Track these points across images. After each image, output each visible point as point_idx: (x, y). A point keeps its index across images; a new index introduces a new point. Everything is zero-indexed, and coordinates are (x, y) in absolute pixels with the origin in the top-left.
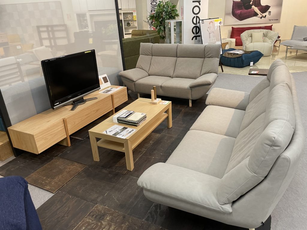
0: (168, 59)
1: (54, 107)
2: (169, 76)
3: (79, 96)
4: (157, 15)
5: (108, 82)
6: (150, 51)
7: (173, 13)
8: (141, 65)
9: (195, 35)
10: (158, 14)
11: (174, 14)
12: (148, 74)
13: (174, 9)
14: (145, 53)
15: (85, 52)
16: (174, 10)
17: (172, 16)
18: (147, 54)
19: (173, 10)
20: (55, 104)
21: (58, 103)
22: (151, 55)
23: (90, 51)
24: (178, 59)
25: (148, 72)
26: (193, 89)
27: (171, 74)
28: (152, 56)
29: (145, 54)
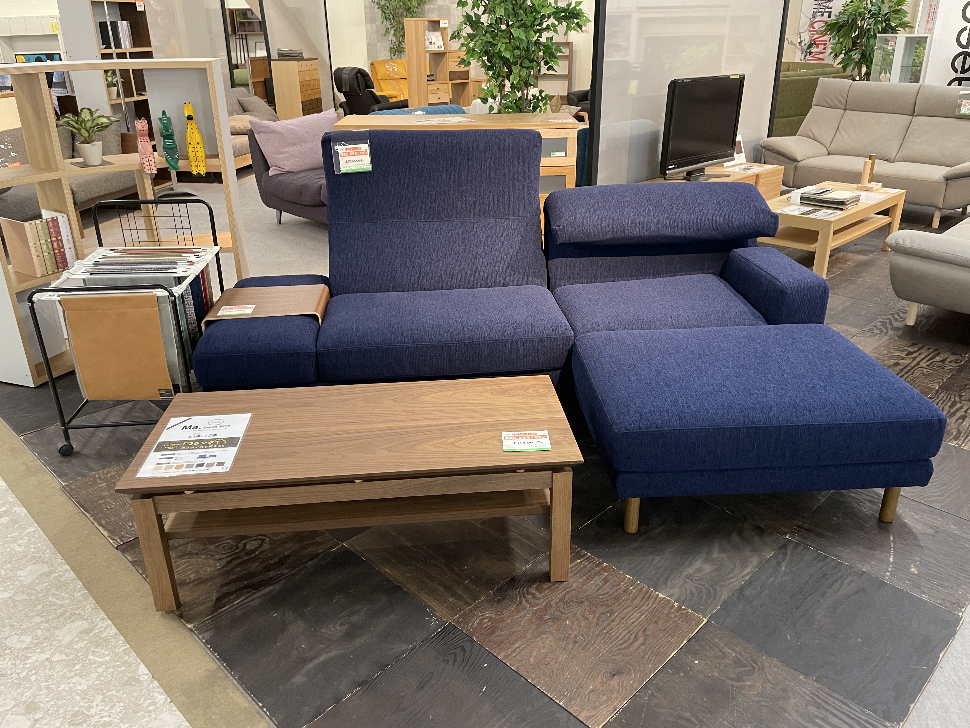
0: (887, 118)
1: (668, 172)
2: (886, 158)
3: (702, 162)
4: (850, 21)
5: (742, 152)
6: (843, 97)
7: (895, 18)
8: (814, 131)
9: (959, 75)
10: (853, 20)
11: (898, 22)
12: (827, 152)
13: (899, 8)
14: (828, 103)
15: (732, 77)
16: (899, 10)
17: (890, 24)
18: (832, 105)
19: (897, 12)
20: (670, 167)
21: (673, 166)
22: (843, 107)
23: (738, 77)
24: (916, 119)
25: (828, 146)
26: (952, 183)
27: (892, 155)
28: (845, 110)
29: (826, 104)
